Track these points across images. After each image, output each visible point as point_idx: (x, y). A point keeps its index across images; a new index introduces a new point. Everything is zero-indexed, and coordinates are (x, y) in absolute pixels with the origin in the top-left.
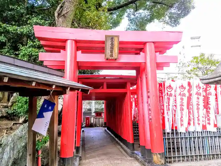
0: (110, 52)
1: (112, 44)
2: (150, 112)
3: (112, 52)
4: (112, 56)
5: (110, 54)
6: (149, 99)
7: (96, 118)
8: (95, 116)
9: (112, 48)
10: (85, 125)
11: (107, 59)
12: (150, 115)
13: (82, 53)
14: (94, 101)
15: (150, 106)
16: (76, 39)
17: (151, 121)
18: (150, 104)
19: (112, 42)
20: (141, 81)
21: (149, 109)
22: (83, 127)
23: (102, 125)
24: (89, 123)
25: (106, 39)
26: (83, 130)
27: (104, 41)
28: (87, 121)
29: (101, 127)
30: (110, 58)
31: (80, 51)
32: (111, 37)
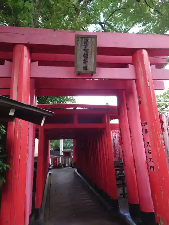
0: (82, 62)
1: (86, 50)
2: (150, 156)
3: (86, 62)
4: (86, 68)
5: (83, 65)
6: (147, 134)
7: (64, 157)
8: (64, 155)
9: (86, 56)
10: (53, 165)
11: (79, 74)
12: (150, 161)
13: (40, 65)
14: (62, 140)
15: (150, 146)
16: (29, 42)
17: (154, 171)
18: (149, 143)
19: (86, 47)
20: (128, 109)
21: (148, 151)
22: (50, 169)
23: (71, 166)
24: (57, 163)
25: (76, 42)
26: (50, 172)
27: (73, 47)
28: (55, 161)
29: (70, 167)
30: (84, 72)
31: (37, 63)
32: (83, 39)
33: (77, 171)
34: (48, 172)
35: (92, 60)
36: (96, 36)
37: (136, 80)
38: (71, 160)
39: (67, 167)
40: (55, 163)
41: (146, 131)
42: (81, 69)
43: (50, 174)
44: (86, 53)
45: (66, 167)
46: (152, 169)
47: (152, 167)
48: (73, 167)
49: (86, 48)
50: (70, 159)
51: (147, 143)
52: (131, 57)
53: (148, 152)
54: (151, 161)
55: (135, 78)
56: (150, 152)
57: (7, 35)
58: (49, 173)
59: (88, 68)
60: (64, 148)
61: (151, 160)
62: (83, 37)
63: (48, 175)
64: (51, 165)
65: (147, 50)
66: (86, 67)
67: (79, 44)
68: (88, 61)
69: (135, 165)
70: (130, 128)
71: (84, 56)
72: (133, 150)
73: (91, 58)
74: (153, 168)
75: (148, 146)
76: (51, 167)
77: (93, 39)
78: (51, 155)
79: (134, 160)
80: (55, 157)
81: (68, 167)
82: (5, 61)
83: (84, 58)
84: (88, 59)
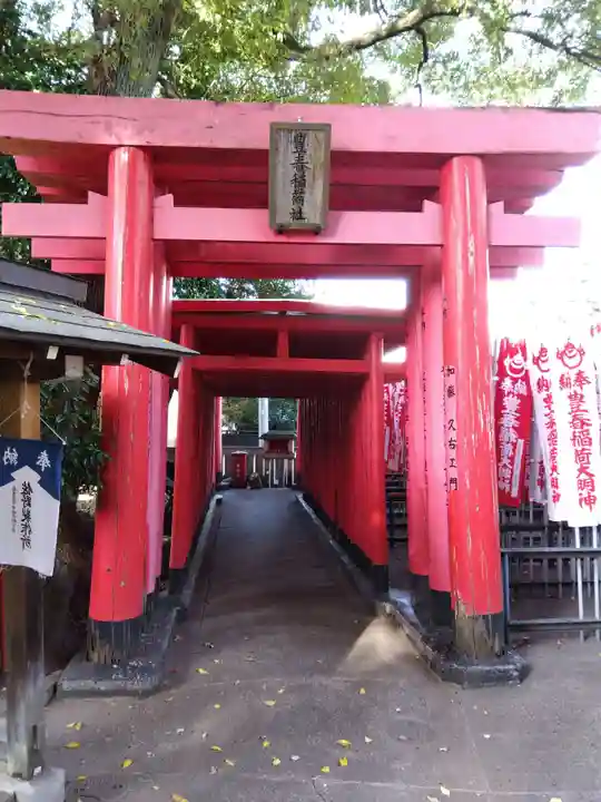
0: (290, 197)
1: (300, 165)
2: (453, 453)
3: (299, 198)
4: (298, 215)
5: (291, 206)
6: (453, 399)
7: (268, 455)
8: (266, 449)
9: (300, 183)
10: (229, 479)
11: (281, 231)
12: (451, 467)
13: (177, 203)
14: (266, 401)
15: (454, 430)
17: (456, 489)
19: (299, 157)
20: (423, 324)
21: (451, 441)
22: (222, 488)
23: (289, 485)
24: (242, 473)
25: (274, 141)
26: (219, 496)
27: (266, 152)
28: (238, 465)
29: (286, 488)
30: (295, 225)
31: (169, 198)
32: (293, 134)
33: (304, 498)
34: (213, 495)
35: (316, 194)
36: (329, 125)
37: (441, 246)
38: (290, 466)
39: (276, 486)
40: (238, 470)
41: (450, 392)
42: (285, 218)
43: (219, 501)
44: (299, 174)
45: (273, 486)
46: (453, 485)
47: (453, 481)
48: (294, 488)
49: (300, 159)
50: (286, 461)
51: (451, 420)
53: (450, 445)
55: (438, 241)
56: (454, 444)
57: (93, 123)
58: (215, 499)
59: (304, 216)
60: (273, 426)
61: (454, 464)
62: (292, 130)
63: (213, 503)
64: (225, 477)
66: (300, 212)
67: (281, 149)
68: (307, 196)
69: (426, 477)
70: (424, 379)
71: (295, 181)
72: (425, 437)
73: (312, 188)
74: (456, 483)
75: (451, 428)
76: (223, 483)
77: (321, 135)
78: (223, 444)
79: (426, 463)
80: (238, 452)
81: (280, 485)
82: (90, 193)
83: (295, 186)
84: (306, 190)
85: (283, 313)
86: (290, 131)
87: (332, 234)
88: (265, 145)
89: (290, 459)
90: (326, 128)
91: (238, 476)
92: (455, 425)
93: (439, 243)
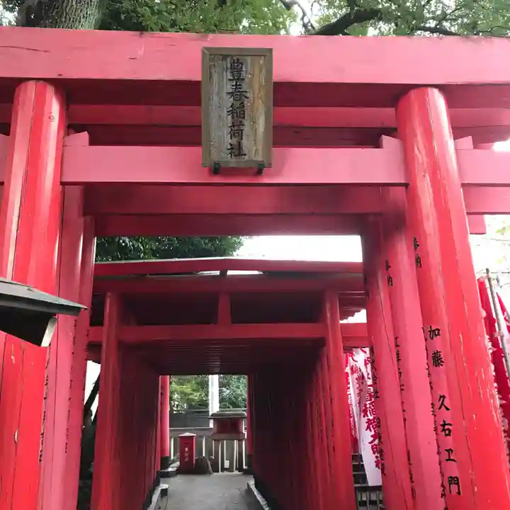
0: (226, 131)
1: (238, 94)
2: (449, 442)
3: (237, 131)
4: (237, 150)
5: (228, 140)
7: (217, 437)
8: (215, 430)
9: (238, 113)
10: (178, 463)
11: (216, 170)
12: (447, 460)
13: (93, 142)
15: (448, 409)
16: (60, 75)
17: (459, 493)
18: (444, 397)
19: (236, 85)
20: (390, 280)
21: (444, 425)
22: (168, 475)
23: (240, 469)
24: (191, 457)
25: (208, 70)
26: (163, 486)
27: (198, 83)
28: (187, 449)
29: (236, 472)
30: (233, 162)
31: (84, 136)
32: (229, 60)
33: (257, 486)
34: (157, 483)
36: (271, 50)
37: (406, 185)
39: (227, 469)
40: (186, 455)
41: (436, 359)
43: (164, 492)
44: (237, 104)
45: (223, 469)
46: (454, 488)
47: (454, 480)
48: (246, 473)
49: (238, 87)
50: (237, 443)
51: (441, 397)
52: (391, 111)
53: (444, 430)
54: (449, 460)
56: (448, 429)
58: (160, 489)
59: (245, 150)
60: (223, 404)
61: (452, 458)
62: (227, 56)
63: (156, 495)
64: (174, 461)
65: (442, 88)
66: (240, 147)
67: (215, 76)
68: (247, 129)
70: (397, 346)
71: (232, 112)
72: (405, 420)
73: (253, 119)
74: (458, 484)
75: (443, 407)
76: (170, 469)
77: (261, 61)
78: (171, 425)
79: (408, 453)
80: (187, 434)
81: (230, 470)
83: (233, 118)
84: (246, 122)
85: (223, 273)
86: (225, 57)
87: (278, 173)
88: (197, 76)
89: (240, 441)
90: (266, 54)
91: (187, 459)
92: (447, 402)
93: (403, 182)
